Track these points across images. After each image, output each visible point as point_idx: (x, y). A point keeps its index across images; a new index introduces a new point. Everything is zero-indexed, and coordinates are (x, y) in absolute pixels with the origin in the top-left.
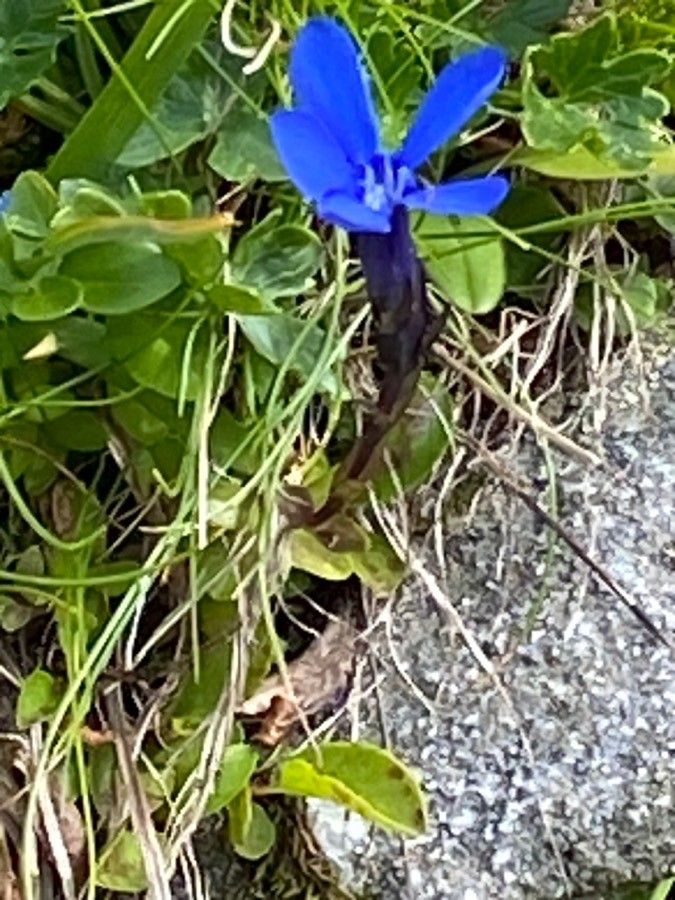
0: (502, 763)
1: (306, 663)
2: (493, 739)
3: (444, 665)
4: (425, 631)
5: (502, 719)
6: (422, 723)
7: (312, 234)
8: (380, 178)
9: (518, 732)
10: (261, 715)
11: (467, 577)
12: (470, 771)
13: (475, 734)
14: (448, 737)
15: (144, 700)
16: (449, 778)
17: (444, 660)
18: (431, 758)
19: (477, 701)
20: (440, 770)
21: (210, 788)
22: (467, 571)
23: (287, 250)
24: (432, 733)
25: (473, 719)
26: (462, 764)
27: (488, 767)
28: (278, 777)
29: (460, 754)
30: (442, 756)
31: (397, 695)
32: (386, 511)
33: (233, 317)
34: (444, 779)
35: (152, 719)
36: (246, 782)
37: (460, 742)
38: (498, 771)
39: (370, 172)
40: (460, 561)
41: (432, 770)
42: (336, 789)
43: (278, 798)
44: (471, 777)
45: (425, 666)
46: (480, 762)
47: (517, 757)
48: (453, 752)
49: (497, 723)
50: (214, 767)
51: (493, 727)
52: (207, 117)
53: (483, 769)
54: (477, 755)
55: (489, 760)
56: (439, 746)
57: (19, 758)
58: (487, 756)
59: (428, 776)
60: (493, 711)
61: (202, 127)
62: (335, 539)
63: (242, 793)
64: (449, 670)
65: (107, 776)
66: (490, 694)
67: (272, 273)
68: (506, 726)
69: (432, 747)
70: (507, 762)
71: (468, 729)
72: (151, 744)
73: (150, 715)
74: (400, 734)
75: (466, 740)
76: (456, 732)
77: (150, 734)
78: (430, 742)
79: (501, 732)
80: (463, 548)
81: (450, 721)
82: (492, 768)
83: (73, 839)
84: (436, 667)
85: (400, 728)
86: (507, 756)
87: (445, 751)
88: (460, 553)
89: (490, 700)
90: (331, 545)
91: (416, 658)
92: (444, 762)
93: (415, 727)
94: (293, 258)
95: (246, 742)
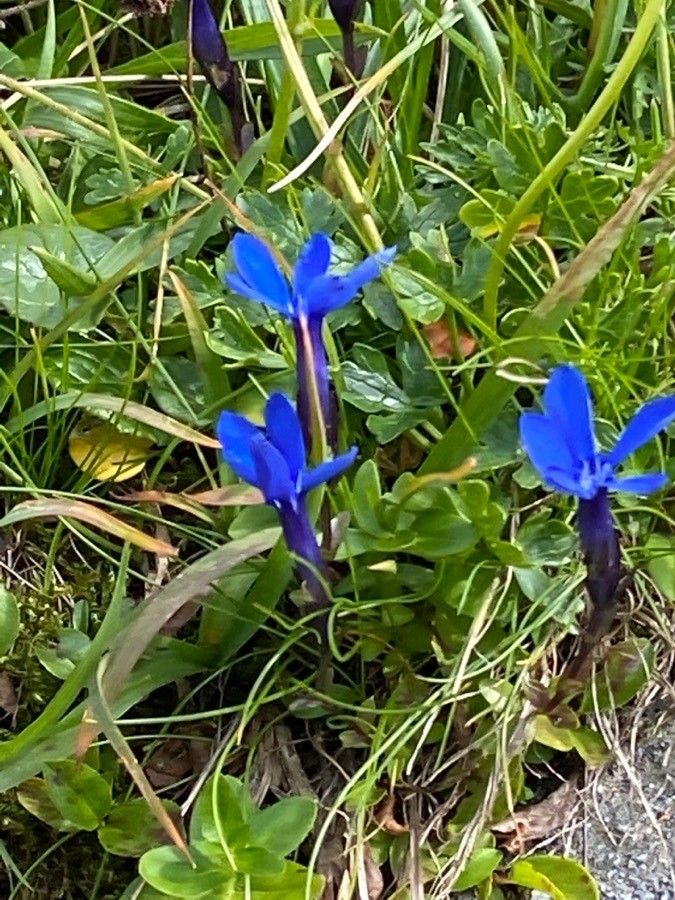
0: (657, 886)
1: (544, 807)
2: (653, 871)
3: (630, 822)
4: (623, 800)
5: (661, 860)
6: (611, 856)
7: (571, 528)
8: (593, 471)
9: (669, 870)
10: (508, 834)
11: (655, 771)
12: (636, 889)
13: (643, 867)
14: (626, 866)
15: (434, 810)
16: (622, 892)
17: (631, 819)
18: (613, 877)
19: (648, 847)
20: (617, 885)
21: (462, 867)
22: (656, 768)
23: (553, 536)
24: (616, 863)
25: (643, 857)
26: (632, 884)
27: (648, 888)
28: (512, 874)
29: (631, 877)
30: (620, 877)
31: (599, 836)
32: (605, 719)
33: (511, 569)
34: (619, 892)
35: (436, 823)
36: (490, 873)
37: (633, 870)
38: (653, 892)
39: (586, 465)
40: (652, 761)
41: (613, 885)
42: (543, 881)
43: (513, 888)
44: (637, 893)
45: (620, 822)
46: (643, 885)
47: (667, 884)
48: (628, 875)
49: (658, 862)
50: (467, 854)
51: (655, 863)
52: (519, 452)
53: (644, 889)
54: (643, 880)
55: (649, 884)
56: (619, 870)
57: (348, 832)
58: (649, 881)
59: (609, 888)
60: (655, 855)
61: (515, 457)
62: (559, 720)
63: (488, 879)
64: (633, 825)
65: (402, 855)
66: (656, 843)
67: (542, 550)
68: (663, 864)
69: (615, 871)
70: (660, 887)
71: (639, 863)
72: (432, 836)
73: (435, 820)
74: (596, 861)
75: (638, 870)
76: (631, 864)
77: (432, 832)
78: (614, 867)
79: (660, 868)
80: (655, 753)
81: (629, 857)
82: (651, 889)
83: (374, 888)
84: (626, 823)
85: (597, 857)
86: (661, 883)
87: (623, 875)
88: (653, 756)
89: (656, 848)
90: (556, 723)
91: (614, 815)
92: (620, 881)
93: (607, 857)
94: (557, 543)
95: (497, 848)
